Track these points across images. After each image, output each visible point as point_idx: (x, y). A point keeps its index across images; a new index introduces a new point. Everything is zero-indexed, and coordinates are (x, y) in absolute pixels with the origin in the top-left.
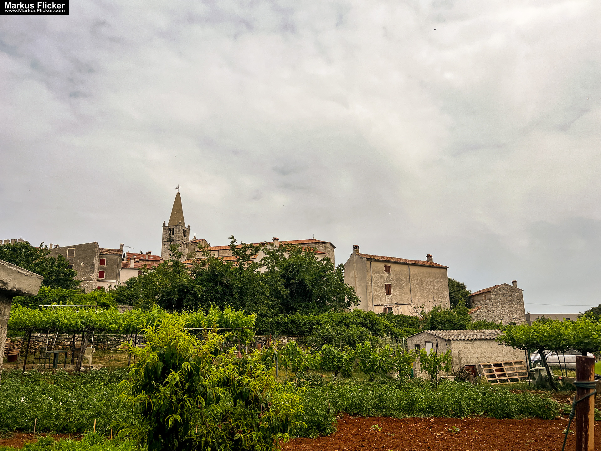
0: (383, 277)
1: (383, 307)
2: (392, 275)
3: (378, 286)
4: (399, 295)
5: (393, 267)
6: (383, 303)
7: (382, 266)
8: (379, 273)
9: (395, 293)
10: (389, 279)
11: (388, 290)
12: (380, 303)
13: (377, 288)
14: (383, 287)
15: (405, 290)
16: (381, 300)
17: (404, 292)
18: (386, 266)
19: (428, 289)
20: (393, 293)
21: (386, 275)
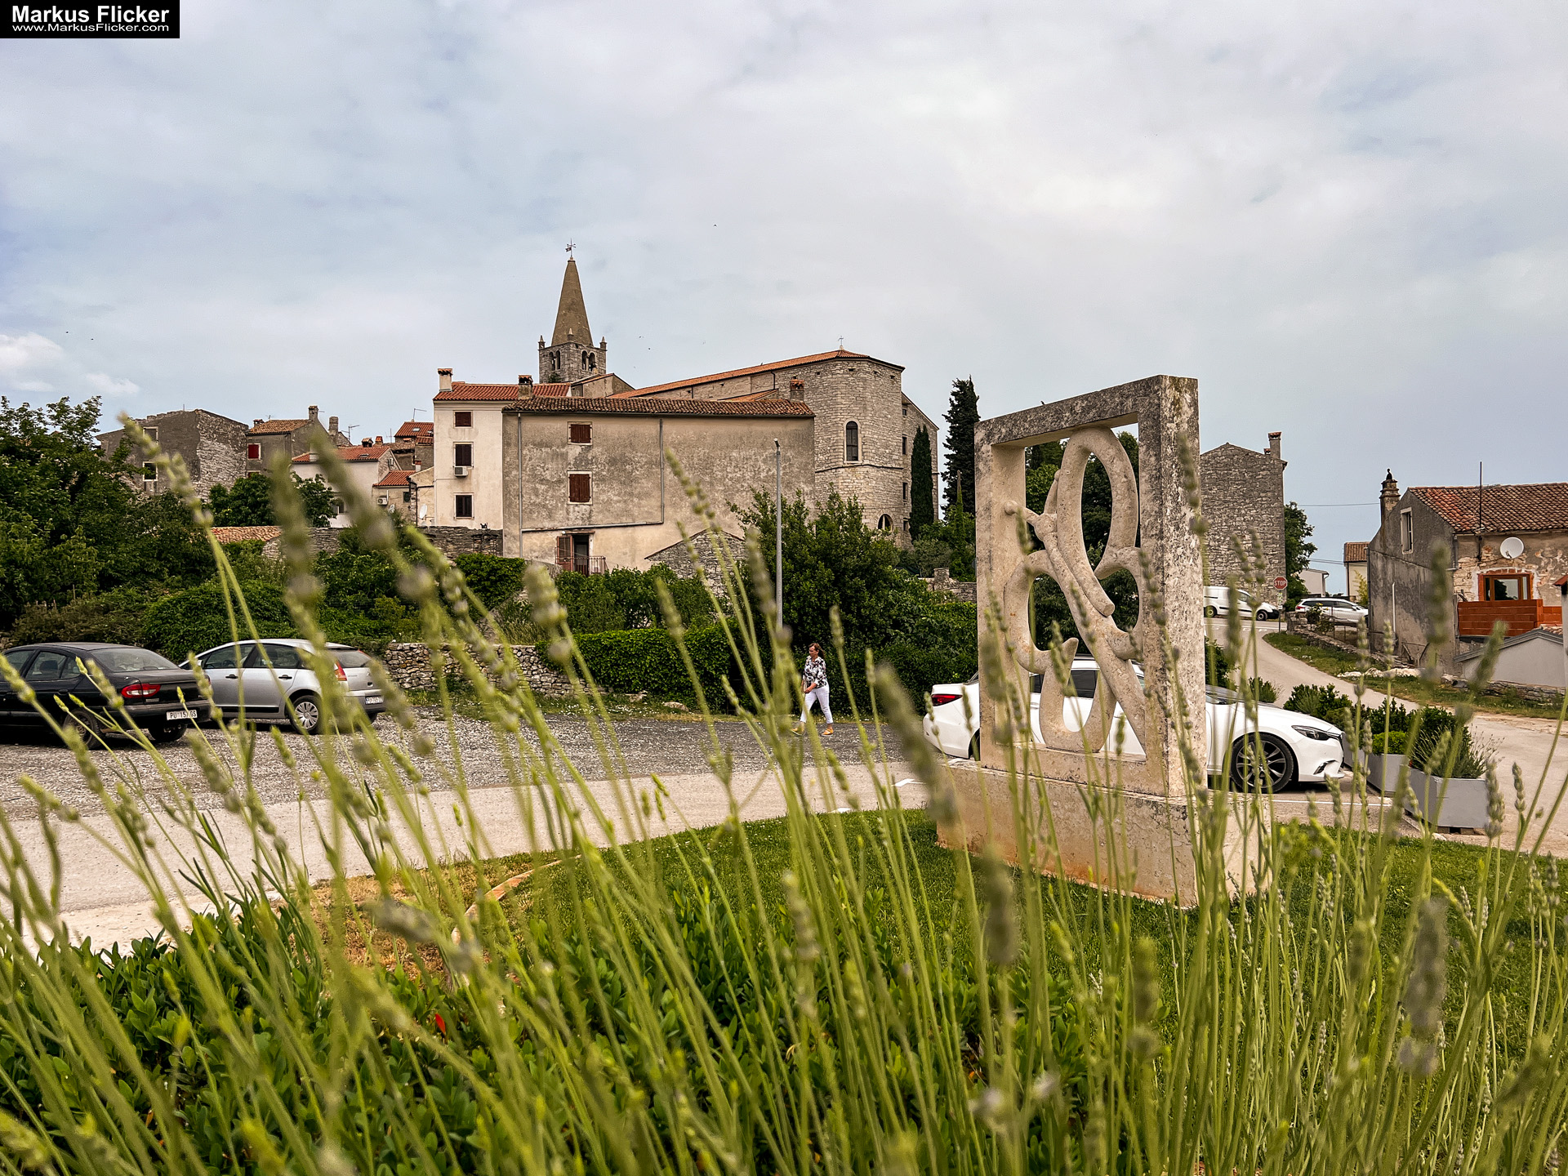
0: (564, 456)
1: (559, 534)
2: (596, 451)
3: (542, 481)
4: (619, 502)
5: (601, 429)
6: (557, 525)
7: (560, 427)
8: (547, 446)
9: (604, 497)
10: (581, 461)
11: (580, 490)
12: (547, 525)
13: (538, 486)
14: (560, 481)
15: (642, 488)
16: (550, 516)
17: (636, 492)
18: (573, 427)
19: (731, 479)
20: (597, 498)
21: (575, 450)
